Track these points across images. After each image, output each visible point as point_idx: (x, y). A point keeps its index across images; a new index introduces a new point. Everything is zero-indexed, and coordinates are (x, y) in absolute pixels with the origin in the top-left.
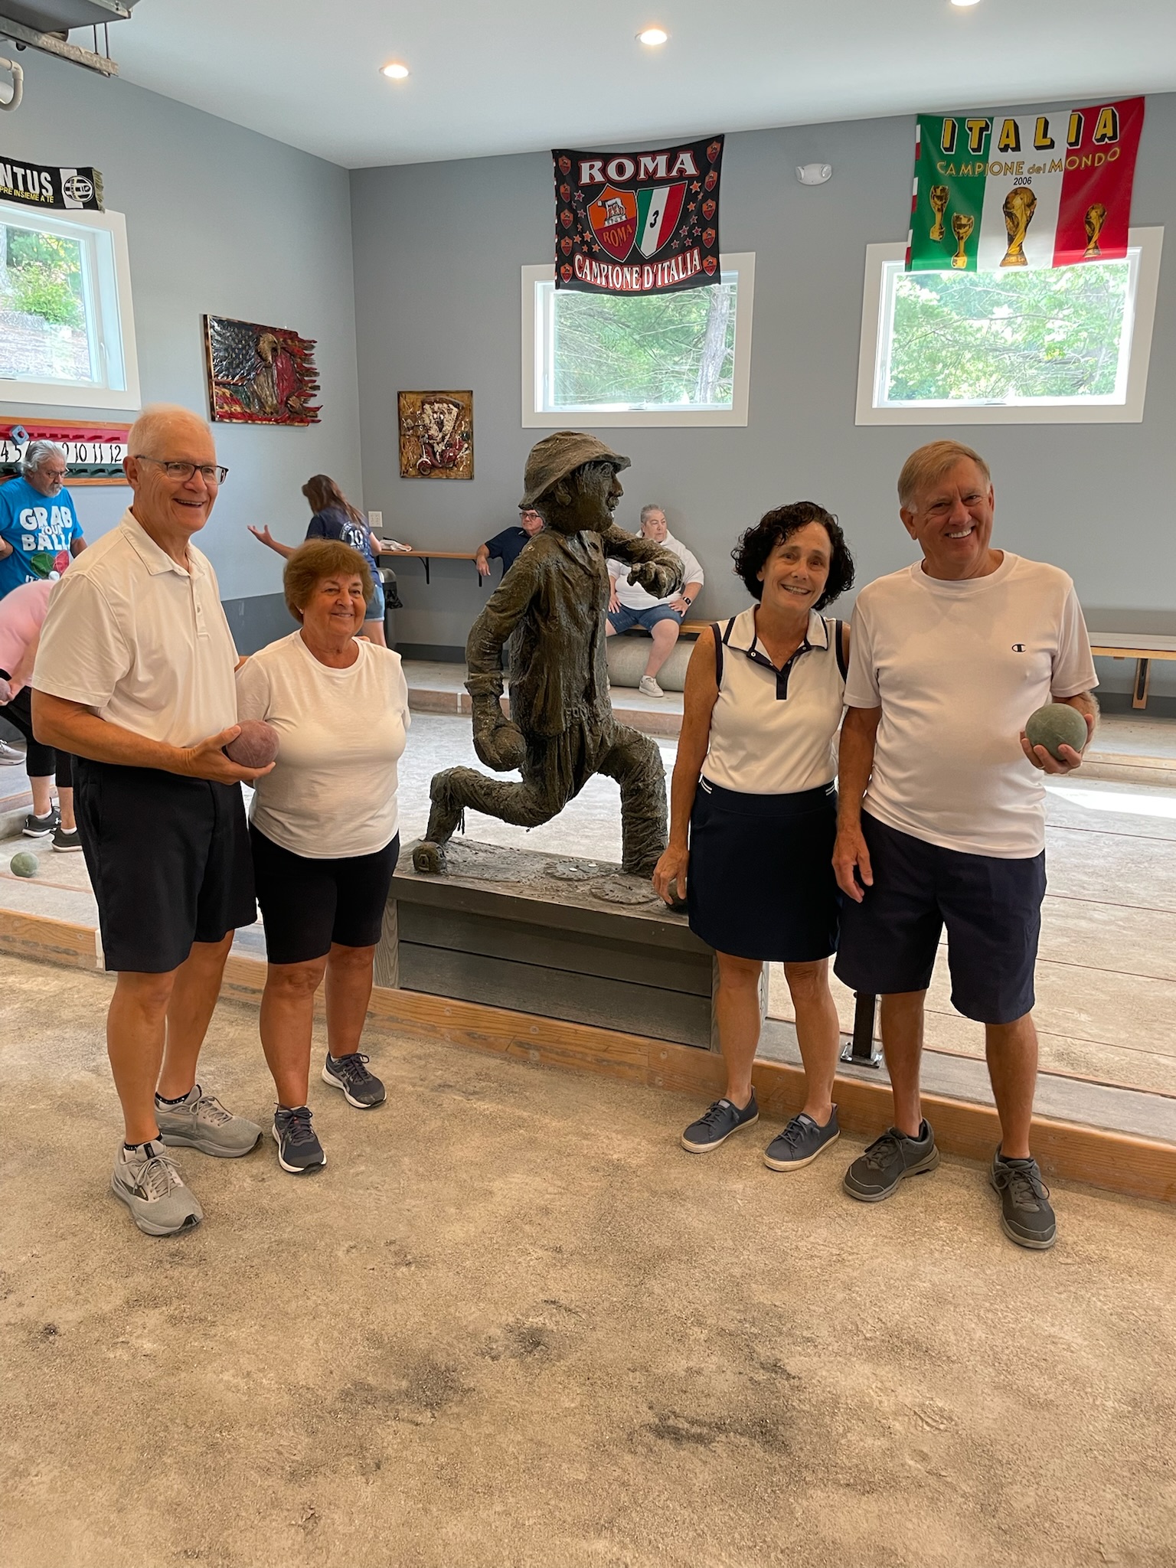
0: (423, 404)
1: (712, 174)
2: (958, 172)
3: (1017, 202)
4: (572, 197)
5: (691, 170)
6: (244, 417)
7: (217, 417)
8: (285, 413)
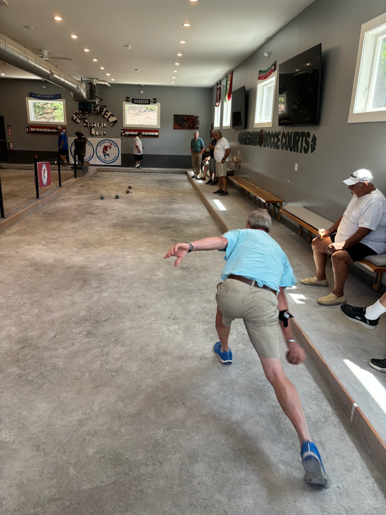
6: (180, 129)
7: (174, 129)
8: (190, 128)
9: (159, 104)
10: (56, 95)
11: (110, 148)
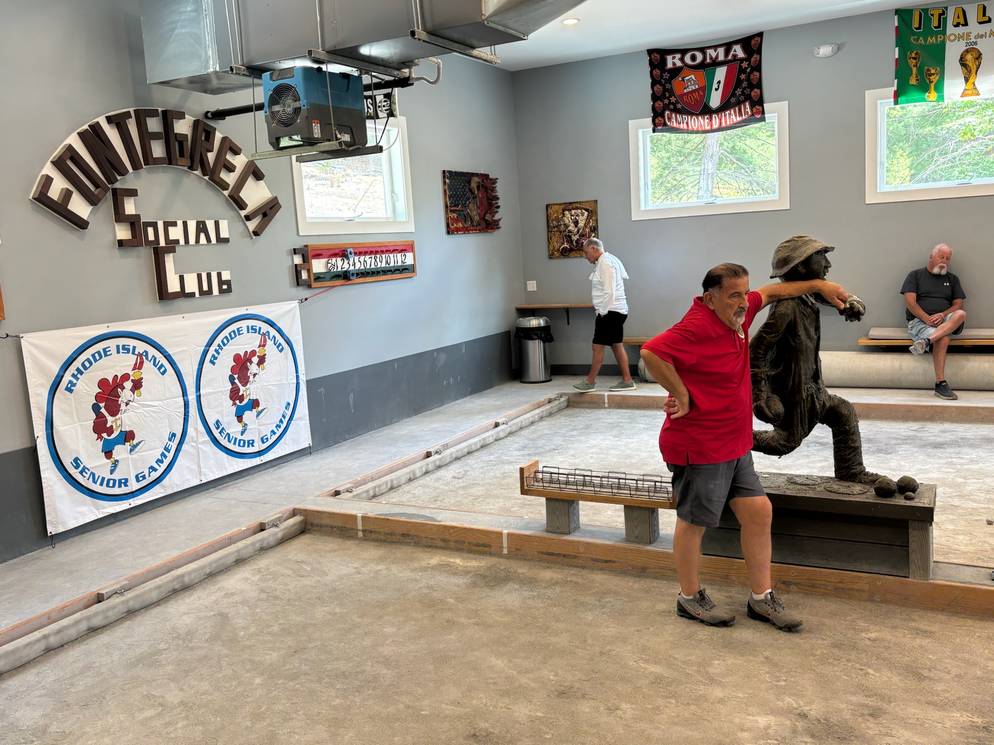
0: (564, 211)
1: (755, 56)
2: (926, 41)
3: (969, 57)
4: (662, 76)
5: (741, 54)
6: (464, 230)
7: (449, 231)
8: (483, 225)
9: (404, 121)
11: (262, 360)
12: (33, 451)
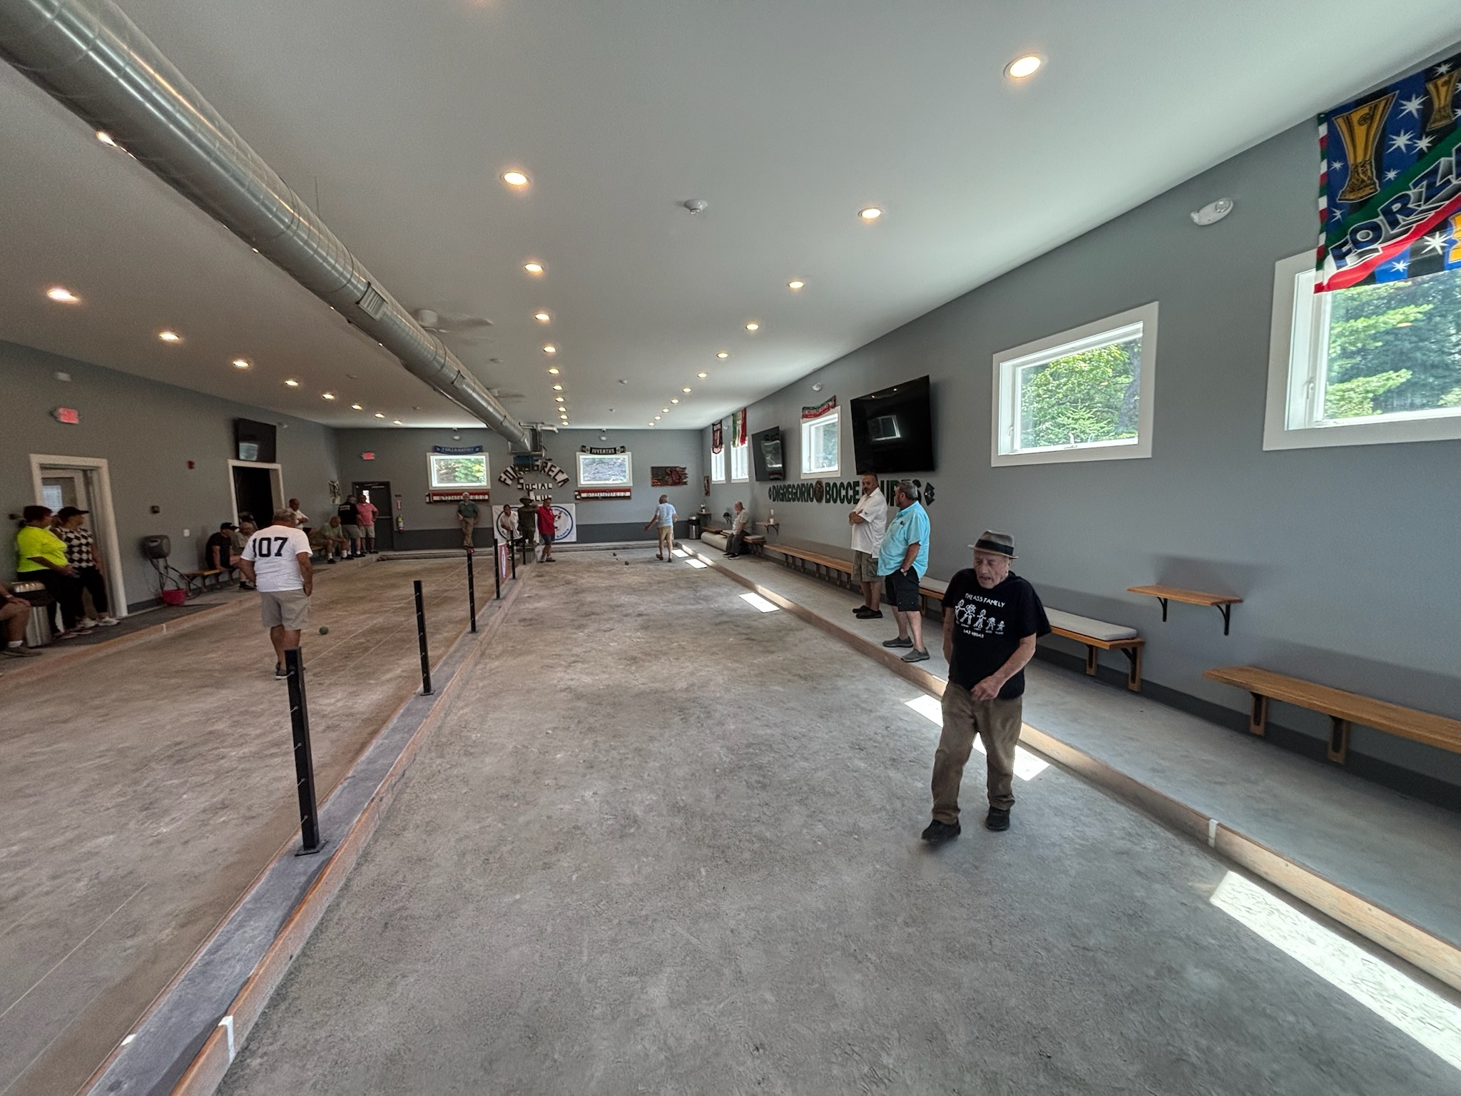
6: (661, 485)
7: (653, 486)
8: (675, 484)
9: (630, 453)
10: (475, 448)
11: (559, 517)
12: (493, 529)
